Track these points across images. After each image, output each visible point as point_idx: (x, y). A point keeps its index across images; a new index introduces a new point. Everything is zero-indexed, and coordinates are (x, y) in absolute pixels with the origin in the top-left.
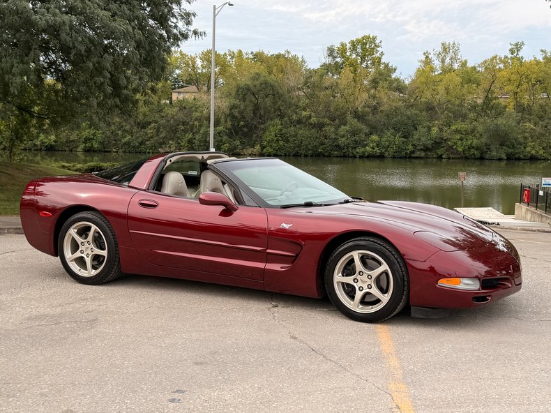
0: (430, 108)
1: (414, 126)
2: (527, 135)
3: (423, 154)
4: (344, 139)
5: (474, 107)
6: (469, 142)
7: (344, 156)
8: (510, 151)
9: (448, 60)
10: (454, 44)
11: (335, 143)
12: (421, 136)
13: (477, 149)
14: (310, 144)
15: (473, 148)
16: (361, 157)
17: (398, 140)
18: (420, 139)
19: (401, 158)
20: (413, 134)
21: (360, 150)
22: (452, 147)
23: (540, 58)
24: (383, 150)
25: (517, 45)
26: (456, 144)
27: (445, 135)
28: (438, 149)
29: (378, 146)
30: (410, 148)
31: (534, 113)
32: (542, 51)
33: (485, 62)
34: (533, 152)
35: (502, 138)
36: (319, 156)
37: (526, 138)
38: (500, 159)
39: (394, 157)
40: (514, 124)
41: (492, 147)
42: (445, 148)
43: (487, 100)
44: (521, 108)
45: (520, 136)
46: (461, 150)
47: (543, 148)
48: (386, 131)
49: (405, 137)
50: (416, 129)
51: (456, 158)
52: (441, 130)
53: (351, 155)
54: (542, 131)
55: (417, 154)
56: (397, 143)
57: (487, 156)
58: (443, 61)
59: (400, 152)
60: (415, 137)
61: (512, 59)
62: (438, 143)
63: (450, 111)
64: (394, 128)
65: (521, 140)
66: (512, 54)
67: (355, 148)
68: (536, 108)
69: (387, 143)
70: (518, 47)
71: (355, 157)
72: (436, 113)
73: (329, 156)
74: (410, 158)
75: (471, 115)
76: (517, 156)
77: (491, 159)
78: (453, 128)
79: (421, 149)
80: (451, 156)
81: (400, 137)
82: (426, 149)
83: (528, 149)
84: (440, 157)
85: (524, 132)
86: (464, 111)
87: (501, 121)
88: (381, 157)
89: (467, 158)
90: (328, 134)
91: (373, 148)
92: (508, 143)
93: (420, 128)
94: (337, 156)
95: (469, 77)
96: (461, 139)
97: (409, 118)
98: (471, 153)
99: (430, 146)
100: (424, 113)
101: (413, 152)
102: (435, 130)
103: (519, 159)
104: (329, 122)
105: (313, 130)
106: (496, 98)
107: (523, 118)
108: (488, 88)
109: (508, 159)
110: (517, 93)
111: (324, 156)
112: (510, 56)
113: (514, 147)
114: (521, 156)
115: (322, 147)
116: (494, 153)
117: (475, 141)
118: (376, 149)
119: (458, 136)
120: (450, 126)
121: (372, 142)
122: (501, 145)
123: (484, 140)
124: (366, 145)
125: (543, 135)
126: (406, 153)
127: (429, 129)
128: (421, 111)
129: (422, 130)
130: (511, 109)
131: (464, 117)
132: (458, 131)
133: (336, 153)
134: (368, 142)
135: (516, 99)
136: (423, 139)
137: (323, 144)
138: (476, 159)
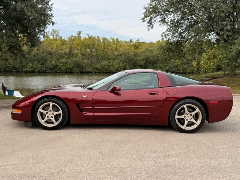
0: (50, 53)
1: (45, 60)
3: (50, 71)
4: (17, 65)
5: (66, 54)
6: (67, 67)
7: (18, 72)
8: (81, 70)
9: (55, 36)
10: (57, 30)
11: (14, 67)
12: (49, 64)
13: (70, 69)
14: (3, 67)
15: (68, 68)
16: (25, 72)
17: (40, 65)
18: (48, 65)
19: (41, 72)
20: (45, 63)
21: (24, 69)
22: (60, 68)
23: (87, 37)
24: (34, 69)
25: (79, 32)
26: (62, 67)
27: (57, 64)
28: (55, 69)
29: (32, 68)
30: (45, 68)
31: (87, 56)
32: (87, 35)
33: (69, 37)
34: (88, 70)
35: (78, 65)
36: (7, 72)
37: (85, 65)
38: (78, 73)
39: (38, 72)
40: (82, 60)
41: (75, 68)
42: (58, 69)
43: (70, 51)
46: (64, 69)
47: (91, 69)
48: (35, 62)
49: (42, 64)
50: (46, 61)
51: (62, 72)
52: (56, 62)
53: (21, 71)
54: (90, 63)
55: (48, 71)
56: (39, 67)
57: (73, 72)
58: (53, 36)
59: (41, 70)
60: (46, 65)
61: (78, 37)
62: (55, 67)
63: (58, 55)
64: (37, 61)
65: (84, 66)
66: (78, 35)
67: (22, 69)
68: (87, 54)
69: (36, 67)
70: (80, 33)
71: (22, 72)
72: (53, 56)
73: (11, 72)
74: (45, 72)
75: (66, 57)
76: (83, 71)
77: (74, 73)
78: (60, 61)
79: (49, 69)
80: (60, 72)
81: (40, 64)
82: (51, 69)
83: (87, 69)
84: (56, 72)
85: (85, 63)
86: (63, 55)
87: (77, 59)
88: (33, 72)
89: (66, 72)
90: (10, 63)
91: (30, 69)
92: (80, 67)
93: (48, 61)
94: (15, 72)
95: (64, 42)
96: (64, 65)
97: (43, 57)
98: (67, 70)
99: (52, 68)
100: (48, 55)
101: (46, 70)
102: (53, 62)
103: (84, 73)
104: (10, 58)
105: (4, 61)
107: (84, 58)
108: (71, 47)
109: (80, 73)
110: (81, 49)
111: (9, 72)
112: (77, 36)
113: (82, 68)
114: (85, 72)
115: (8, 68)
116: (76, 71)
117: (69, 66)
118: (31, 69)
119: (63, 64)
120: (59, 60)
121: (30, 66)
122: (78, 68)
123: (72, 66)
124: (27, 67)
126: (43, 71)
127: (51, 61)
128: (47, 54)
129: (48, 62)
130: (79, 55)
131: (63, 57)
132: (62, 62)
133: (14, 70)
134: (28, 66)
135: (81, 51)
136: (50, 65)
137: (8, 67)
138: (69, 73)
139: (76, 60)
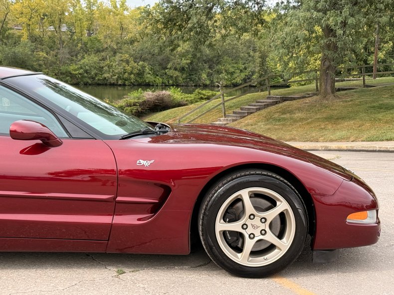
2: (41, 62)
31: (45, 44)
40: (30, 53)
44: (34, 39)
45: (35, 64)
47: (55, 75)
54: (53, 59)
68: (46, 38)
85: (38, 60)
87: (18, 49)
106: (11, 29)
107: (36, 48)
108: (3, 19)
110: (29, 25)
125: (55, 63)
130: (25, 38)
135: (29, 30)
139: (14, 53)
